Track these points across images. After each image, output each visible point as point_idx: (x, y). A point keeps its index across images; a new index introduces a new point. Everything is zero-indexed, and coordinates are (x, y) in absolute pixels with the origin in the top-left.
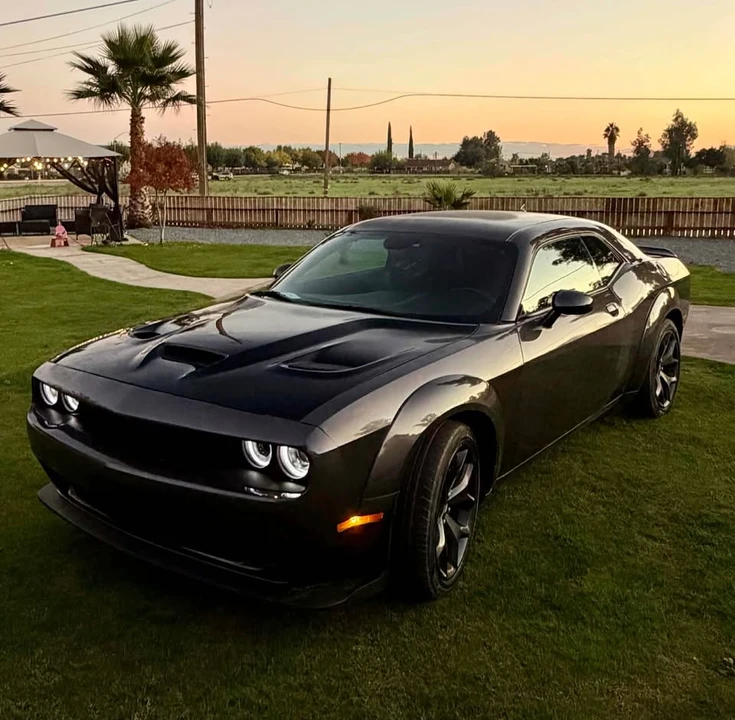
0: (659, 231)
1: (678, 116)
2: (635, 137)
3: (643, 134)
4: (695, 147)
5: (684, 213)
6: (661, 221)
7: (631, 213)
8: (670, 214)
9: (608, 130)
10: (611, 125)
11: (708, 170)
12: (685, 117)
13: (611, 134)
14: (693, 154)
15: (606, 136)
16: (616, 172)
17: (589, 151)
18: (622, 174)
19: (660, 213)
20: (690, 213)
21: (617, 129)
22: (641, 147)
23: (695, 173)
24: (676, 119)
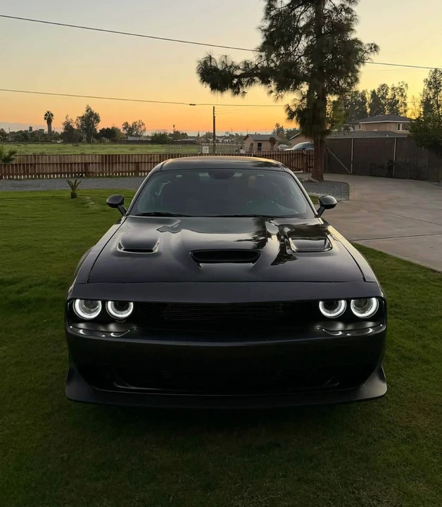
0: (132, 174)
1: (88, 109)
2: (64, 120)
3: (69, 118)
4: (99, 127)
5: (145, 163)
6: (132, 167)
7: (116, 163)
8: (137, 164)
9: (46, 115)
10: (48, 112)
11: (107, 140)
12: (93, 109)
13: (49, 118)
14: (98, 132)
15: (45, 119)
16: (53, 141)
17: (31, 128)
18: (58, 142)
19: (132, 163)
20: (148, 162)
21: (52, 115)
22: (68, 127)
23: (101, 142)
24: (87, 111)
